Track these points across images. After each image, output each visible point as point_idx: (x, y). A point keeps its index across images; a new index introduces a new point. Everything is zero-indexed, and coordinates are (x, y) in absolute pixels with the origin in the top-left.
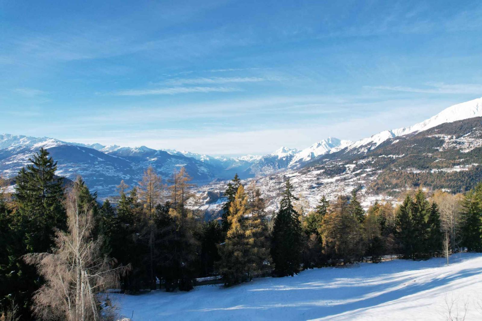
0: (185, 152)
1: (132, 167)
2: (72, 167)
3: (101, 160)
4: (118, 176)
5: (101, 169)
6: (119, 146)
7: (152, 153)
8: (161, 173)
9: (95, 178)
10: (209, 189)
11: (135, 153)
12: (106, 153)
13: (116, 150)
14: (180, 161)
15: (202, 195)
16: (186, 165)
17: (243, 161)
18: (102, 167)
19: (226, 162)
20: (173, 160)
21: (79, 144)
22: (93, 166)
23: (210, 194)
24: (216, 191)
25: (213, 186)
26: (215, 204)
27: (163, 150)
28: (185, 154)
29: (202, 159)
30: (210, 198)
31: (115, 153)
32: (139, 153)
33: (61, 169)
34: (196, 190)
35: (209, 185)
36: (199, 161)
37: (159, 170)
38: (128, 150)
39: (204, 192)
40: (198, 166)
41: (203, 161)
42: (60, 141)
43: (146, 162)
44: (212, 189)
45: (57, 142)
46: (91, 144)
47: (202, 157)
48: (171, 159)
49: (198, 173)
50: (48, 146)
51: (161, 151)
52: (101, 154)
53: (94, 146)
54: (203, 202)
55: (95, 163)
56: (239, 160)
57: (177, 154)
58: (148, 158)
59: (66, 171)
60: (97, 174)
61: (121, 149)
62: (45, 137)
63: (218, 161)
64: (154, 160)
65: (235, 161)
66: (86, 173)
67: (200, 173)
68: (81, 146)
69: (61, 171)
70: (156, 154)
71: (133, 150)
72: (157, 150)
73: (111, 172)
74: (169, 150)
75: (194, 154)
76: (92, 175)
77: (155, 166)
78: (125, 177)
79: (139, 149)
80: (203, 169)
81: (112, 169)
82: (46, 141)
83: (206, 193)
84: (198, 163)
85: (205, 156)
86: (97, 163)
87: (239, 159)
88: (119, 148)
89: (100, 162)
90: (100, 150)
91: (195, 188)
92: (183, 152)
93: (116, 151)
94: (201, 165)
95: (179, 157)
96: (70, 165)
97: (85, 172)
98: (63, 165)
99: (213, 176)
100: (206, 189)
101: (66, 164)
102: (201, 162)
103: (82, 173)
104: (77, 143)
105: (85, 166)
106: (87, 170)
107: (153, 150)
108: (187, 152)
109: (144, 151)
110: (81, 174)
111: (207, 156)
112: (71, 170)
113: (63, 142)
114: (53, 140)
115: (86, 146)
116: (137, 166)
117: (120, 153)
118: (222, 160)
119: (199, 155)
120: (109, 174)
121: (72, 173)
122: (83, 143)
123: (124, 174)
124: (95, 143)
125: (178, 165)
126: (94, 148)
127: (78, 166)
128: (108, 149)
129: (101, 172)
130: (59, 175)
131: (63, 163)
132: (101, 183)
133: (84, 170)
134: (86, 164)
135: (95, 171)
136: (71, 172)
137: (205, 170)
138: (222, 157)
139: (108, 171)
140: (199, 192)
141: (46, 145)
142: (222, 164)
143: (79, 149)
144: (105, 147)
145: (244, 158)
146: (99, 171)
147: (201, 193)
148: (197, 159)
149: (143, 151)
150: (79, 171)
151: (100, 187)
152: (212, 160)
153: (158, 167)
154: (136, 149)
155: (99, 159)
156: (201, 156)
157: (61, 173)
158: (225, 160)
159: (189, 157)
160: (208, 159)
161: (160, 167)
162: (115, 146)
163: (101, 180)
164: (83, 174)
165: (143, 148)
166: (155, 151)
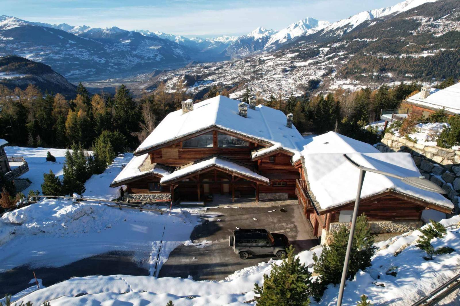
0: (159, 33)
1: (106, 50)
2: (43, 50)
3: (73, 42)
4: (93, 60)
5: (75, 52)
6: (89, 27)
7: (125, 34)
8: (136, 56)
9: (70, 62)
10: (186, 72)
11: (107, 34)
12: (76, 35)
13: (86, 31)
14: (155, 42)
15: (179, 78)
16: (161, 47)
17: (219, 42)
18: (74, 50)
19: (201, 43)
20: (148, 41)
21: (44, 24)
22: (65, 49)
23: (187, 77)
24: (193, 74)
25: (190, 69)
26: (192, 87)
27: (136, 31)
28: (160, 36)
29: (177, 41)
30: (188, 82)
31: (85, 35)
32: (112, 34)
33: (31, 52)
34: (173, 73)
35: (186, 68)
36: (174, 42)
37: (134, 53)
38: (99, 32)
39: (181, 75)
40: (174, 48)
41: (178, 43)
42: (22, 20)
43: (120, 44)
44: (189, 72)
45: (18, 21)
46: (58, 24)
47: (177, 38)
48: (145, 41)
49: (174, 56)
50: (9, 26)
51: (134, 32)
52: (71, 36)
53: (62, 26)
54: (181, 85)
55: (66, 46)
56: (215, 42)
57: (151, 35)
58: (121, 40)
59: (37, 55)
60: (71, 57)
61: (92, 30)
62: (4, 15)
63: (193, 42)
64: (127, 43)
65: (210, 43)
66: (59, 57)
67: (176, 55)
68: (46, 26)
69: (32, 55)
70: (129, 35)
71: (105, 31)
72: (130, 31)
73: (85, 56)
74: (142, 31)
75: (168, 35)
76: (65, 59)
77: (129, 49)
78: (101, 61)
79: (111, 30)
80: (178, 51)
81: (86, 52)
82: (5, 19)
83: (183, 76)
84: (173, 45)
85: (179, 37)
86: (68, 45)
87: (215, 40)
88: (89, 29)
89: (72, 46)
90: (69, 31)
91: (173, 71)
92: (156, 33)
93: (86, 33)
94: (176, 47)
95: (153, 38)
96: (39, 48)
97: (58, 55)
98: (32, 48)
99: (189, 59)
100: (183, 72)
101: (35, 47)
102: (176, 43)
103: (54, 56)
104: (42, 22)
105: (57, 50)
106: (60, 54)
107: (125, 31)
108: (161, 33)
109: (117, 32)
110: (54, 58)
111: (182, 37)
112: (42, 53)
113: (25, 22)
114: (13, 19)
115: (52, 27)
116: (111, 49)
117: (91, 35)
118: (198, 41)
119: (174, 36)
120: (83, 57)
121: (44, 57)
122: (48, 23)
123: (99, 58)
124: (62, 23)
125: (152, 48)
126: (62, 28)
127: (49, 50)
128: (77, 31)
129: (75, 56)
130: (30, 59)
131: (32, 46)
132: (77, 67)
133: (56, 53)
134: (57, 47)
135: (69, 54)
136: (42, 55)
137: (181, 53)
138: (197, 38)
139: (82, 55)
140: (176, 75)
141: (7, 24)
142: (198, 46)
143: (45, 29)
144: (73, 27)
145: (220, 40)
146: (72, 55)
147: (178, 77)
148: (171, 41)
149: (115, 33)
150: (51, 55)
151: (77, 72)
152: (187, 41)
153: (132, 49)
154: (108, 30)
155: (70, 41)
156: (175, 37)
157: (32, 57)
158: (200, 41)
159: (164, 38)
160: (183, 40)
161: (135, 50)
162: (85, 27)
163: (77, 64)
164: (56, 57)
165: (115, 29)
166: (128, 32)
